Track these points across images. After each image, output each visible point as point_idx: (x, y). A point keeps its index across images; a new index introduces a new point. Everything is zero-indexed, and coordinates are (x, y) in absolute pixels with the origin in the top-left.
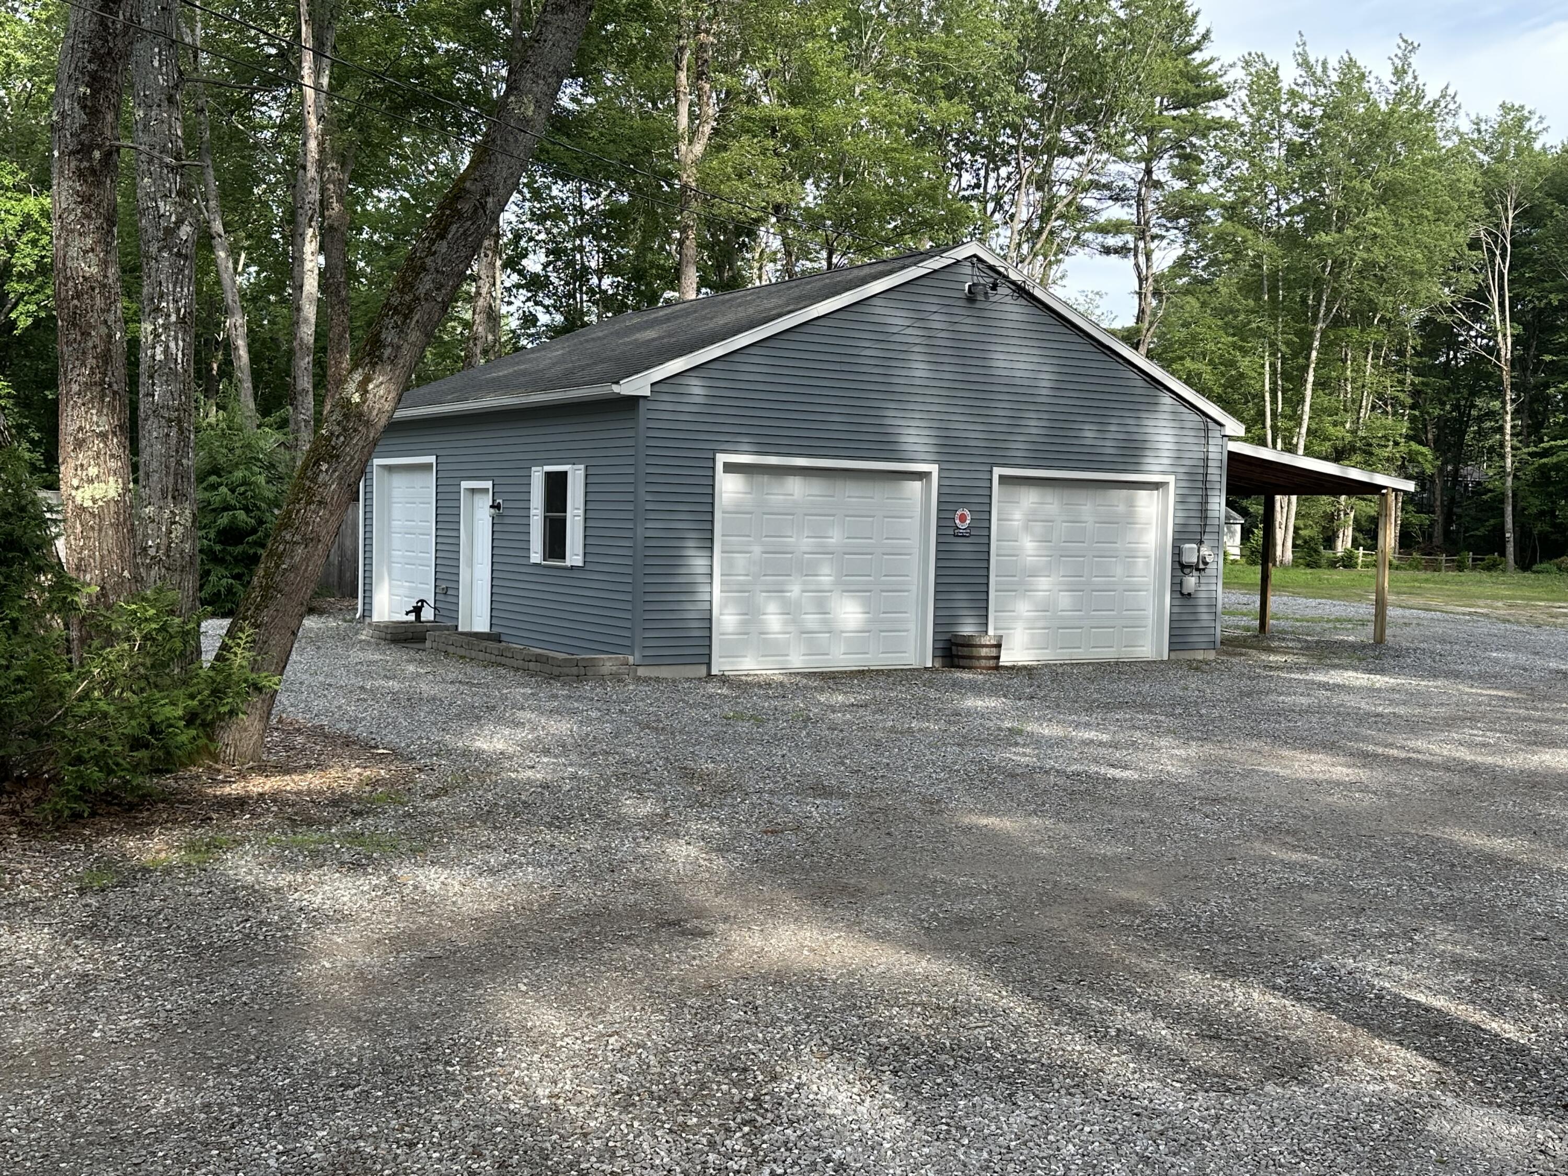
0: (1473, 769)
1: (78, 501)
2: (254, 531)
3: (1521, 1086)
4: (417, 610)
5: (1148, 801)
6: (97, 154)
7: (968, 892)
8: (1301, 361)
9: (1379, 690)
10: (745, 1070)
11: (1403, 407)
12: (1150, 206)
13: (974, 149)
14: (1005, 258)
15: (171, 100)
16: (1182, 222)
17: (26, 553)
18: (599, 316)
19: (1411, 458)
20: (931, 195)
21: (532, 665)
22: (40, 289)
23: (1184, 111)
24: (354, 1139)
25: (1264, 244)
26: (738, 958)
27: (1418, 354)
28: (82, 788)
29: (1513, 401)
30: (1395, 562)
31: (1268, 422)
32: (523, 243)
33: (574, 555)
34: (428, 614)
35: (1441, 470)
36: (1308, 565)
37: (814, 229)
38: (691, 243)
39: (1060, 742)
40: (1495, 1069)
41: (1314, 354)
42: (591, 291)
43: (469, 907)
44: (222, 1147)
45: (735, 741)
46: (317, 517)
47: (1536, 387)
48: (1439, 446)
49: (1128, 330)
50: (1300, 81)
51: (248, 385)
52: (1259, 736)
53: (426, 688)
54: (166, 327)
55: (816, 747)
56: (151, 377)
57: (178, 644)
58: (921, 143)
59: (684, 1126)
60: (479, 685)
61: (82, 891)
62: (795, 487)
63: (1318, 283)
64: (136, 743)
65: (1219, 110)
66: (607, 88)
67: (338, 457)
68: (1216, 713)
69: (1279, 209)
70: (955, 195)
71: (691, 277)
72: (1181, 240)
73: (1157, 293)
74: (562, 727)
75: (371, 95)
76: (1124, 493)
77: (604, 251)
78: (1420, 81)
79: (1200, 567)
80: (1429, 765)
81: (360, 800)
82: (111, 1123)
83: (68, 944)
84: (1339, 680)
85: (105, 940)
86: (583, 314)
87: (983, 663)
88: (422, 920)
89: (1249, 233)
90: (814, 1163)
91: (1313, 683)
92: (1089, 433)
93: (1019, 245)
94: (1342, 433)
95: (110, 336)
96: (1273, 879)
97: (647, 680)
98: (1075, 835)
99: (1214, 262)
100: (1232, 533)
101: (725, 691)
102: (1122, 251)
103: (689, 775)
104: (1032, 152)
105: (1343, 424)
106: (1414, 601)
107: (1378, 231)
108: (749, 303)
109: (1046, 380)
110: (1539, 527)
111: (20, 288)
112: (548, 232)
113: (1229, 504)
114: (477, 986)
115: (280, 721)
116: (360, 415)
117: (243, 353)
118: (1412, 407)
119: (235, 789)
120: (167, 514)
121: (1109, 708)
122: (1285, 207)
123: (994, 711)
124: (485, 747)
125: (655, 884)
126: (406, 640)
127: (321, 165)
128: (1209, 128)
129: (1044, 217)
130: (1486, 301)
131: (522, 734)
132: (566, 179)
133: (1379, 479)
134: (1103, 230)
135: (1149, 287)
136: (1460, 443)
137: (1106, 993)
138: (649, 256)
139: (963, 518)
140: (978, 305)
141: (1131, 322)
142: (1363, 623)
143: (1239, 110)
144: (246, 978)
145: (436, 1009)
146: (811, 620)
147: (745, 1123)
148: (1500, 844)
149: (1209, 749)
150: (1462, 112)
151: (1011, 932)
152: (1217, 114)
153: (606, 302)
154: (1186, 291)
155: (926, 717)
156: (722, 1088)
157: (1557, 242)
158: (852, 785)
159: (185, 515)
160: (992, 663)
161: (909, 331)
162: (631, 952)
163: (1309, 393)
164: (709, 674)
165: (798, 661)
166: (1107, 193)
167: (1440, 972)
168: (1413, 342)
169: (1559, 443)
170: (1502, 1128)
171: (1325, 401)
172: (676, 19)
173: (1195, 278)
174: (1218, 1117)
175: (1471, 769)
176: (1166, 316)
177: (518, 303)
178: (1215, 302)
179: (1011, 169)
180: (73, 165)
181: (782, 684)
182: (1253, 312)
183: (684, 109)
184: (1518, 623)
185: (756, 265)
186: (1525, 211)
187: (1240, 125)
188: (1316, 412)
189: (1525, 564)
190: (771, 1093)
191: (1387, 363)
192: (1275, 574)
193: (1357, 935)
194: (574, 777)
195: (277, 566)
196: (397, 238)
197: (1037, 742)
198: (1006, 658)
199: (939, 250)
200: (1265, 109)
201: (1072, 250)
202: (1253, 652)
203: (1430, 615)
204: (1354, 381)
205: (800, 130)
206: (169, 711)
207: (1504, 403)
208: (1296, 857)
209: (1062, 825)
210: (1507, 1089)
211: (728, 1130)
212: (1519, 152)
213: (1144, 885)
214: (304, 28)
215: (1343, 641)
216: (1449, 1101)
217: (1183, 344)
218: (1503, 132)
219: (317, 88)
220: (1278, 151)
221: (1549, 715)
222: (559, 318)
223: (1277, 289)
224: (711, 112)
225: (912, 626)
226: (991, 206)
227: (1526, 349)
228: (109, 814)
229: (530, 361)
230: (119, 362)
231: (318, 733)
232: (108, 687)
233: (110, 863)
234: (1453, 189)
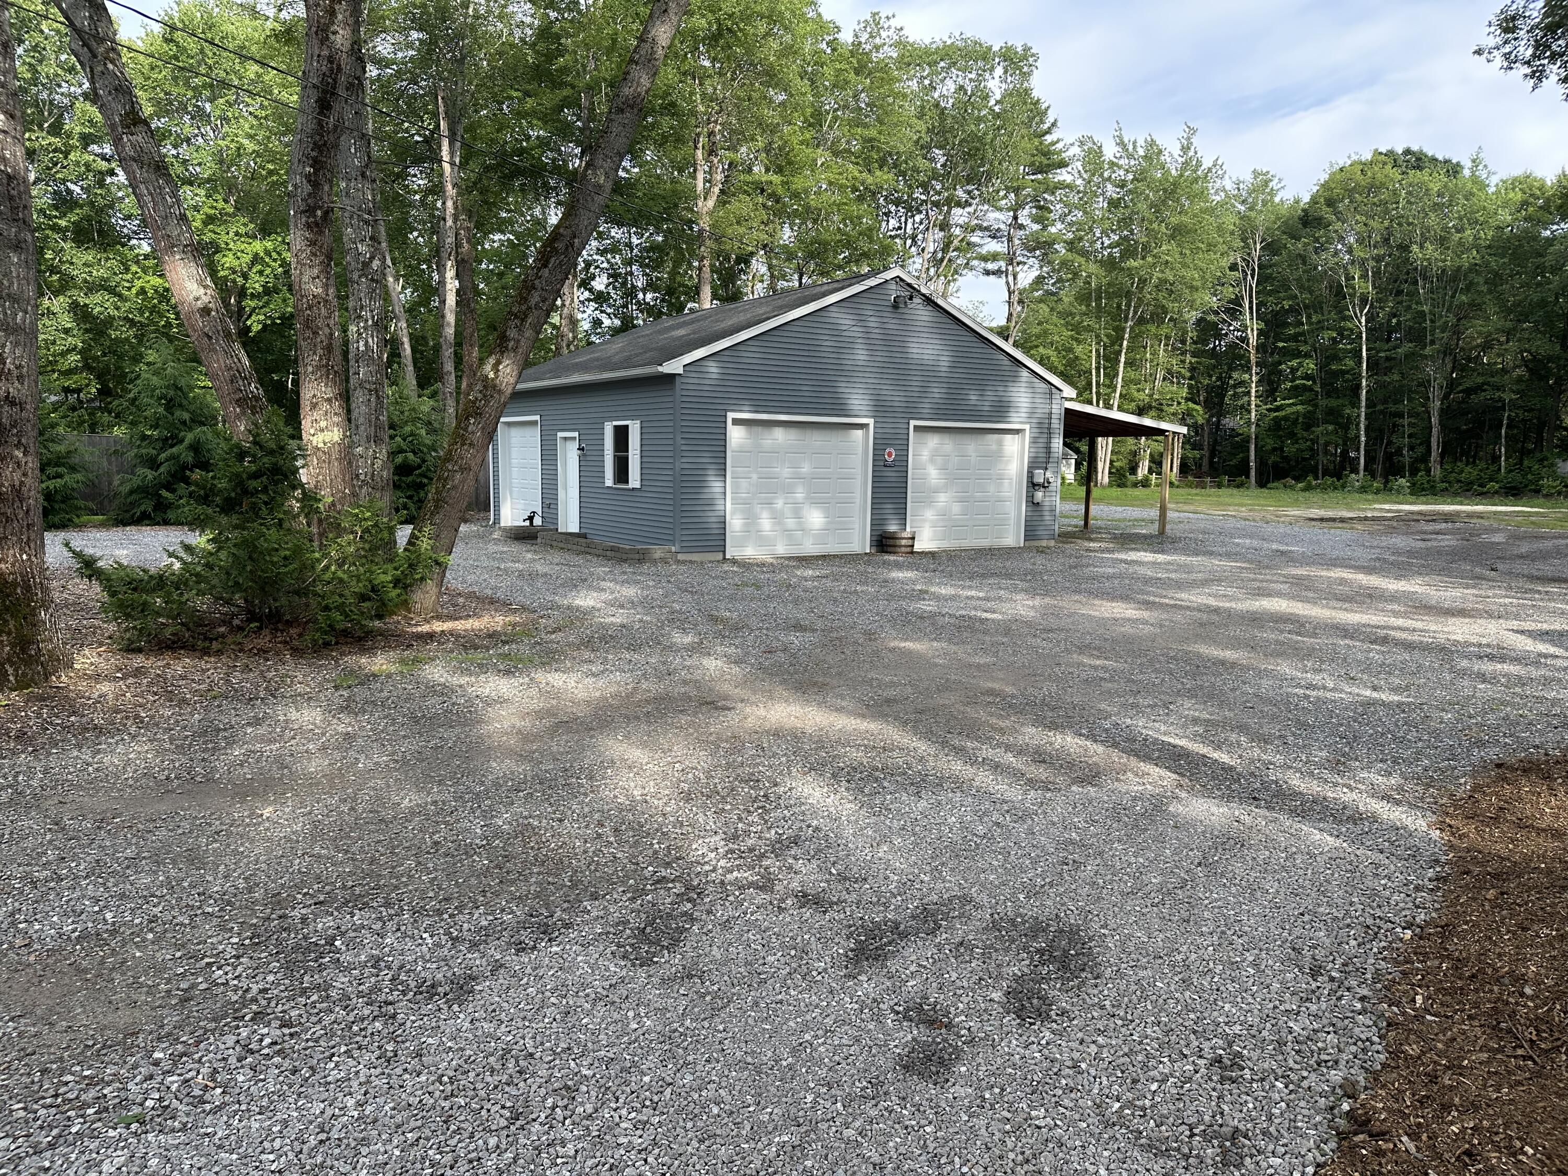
0: (1217, 611)
1: (315, 443)
2: (420, 467)
3: (1228, 788)
4: (531, 519)
5: (1007, 632)
6: (319, 213)
7: (892, 684)
8: (1117, 347)
9: (1159, 564)
10: (758, 781)
11: (1184, 378)
12: (1017, 242)
13: (897, 203)
14: (918, 278)
15: (363, 175)
16: (1038, 252)
17: (286, 477)
18: (644, 320)
19: (1189, 413)
20: (869, 233)
21: (608, 553)
22: (267, 304)
23: (1039, 176)
24: (526, 818)
25: (1093, 268)
26: (750, 722)
27: (1195, 343)
28: (330, 626)
29: (1257, 374)
30: (1176, 483)
31: (1094, 390)
32: (592, 270)
33: (634, 480)
34: (538, 521)
35: (1208, 421)
36: (1119, 486)
37: (789, 259)
38: (707, 270)
39: (953, 598)
40: (1213, 778)
41: (1125, 343)
42: (638, 302)
43: (581, 694)
44: (447, 823)
45: (742, 599)
46: (468, 454)
47: (1272, 364)
48: (1207, 405)
49: (1001, 327)
50: (1118, 155)
51: (411, 368)
52: (1080, 592)
53: (540, 568)
54: (365, 328)
55: (796, 602)
56: (357, 362)
57: (386, 535)
58: (861, 199)
59: (723, 810)
60: (574, 566)
61: (336, 688)
62: (779, 434)
63: (1128, 294)
64: (363, 598)
65: (1063, 176)
66: (647, 162)
67: (481, 414)
68: (1053, 579)
69: (1102, 243)
70: (884, 235)
71: (706, 292)
72: (1037, 266)
73: (1021, 302)
74: (630, 592)
75: (487, 169)
76: (996, 436)
77: (647, 275)
78: (1199, 155)
79: (1045, 486)
80: (1188, 608)
81: (505, 634)
82: (378, 812)
83: (334, 717)
84: (1134, 558)
85: (356, 715)
86: (632, 318)
87: (903, 549)
88: (554, 702)
89: (1082, 260)
90: (801, 828)
91: (1117, 559)
92: (973, 397)
93: (928, 269)
94: (1143, 397)
95: (331, 334)
96: (1084, 676)
97: (684, 562)
98: (960, 651)
99: (1060, 280)
100: (1069, 465)
101: (735, 569)
102: (997, 273)
103: (714, 620)
104: (936, 204)
105: (1144, 390)
106: (1186, 508)
107: (1169, 258)
108: (747, 310)
109: (945, 362)
110: (1273, 459)
111: (253, 304)
112: (608, 262)
113: (1065, 444)
114: (591, 737)
115: (447, 589)
116: (495, 386)
117: (407, 346)
118: (1190, 379)
119: (425, 628)
120: (371, 452)
121: (983, 576)
122: (1107, 242)
123: (910, 579)
124: (581, 603)
125: (696, 681)
126: (524, 538)
127: (456, 218)
128: (1056, 188)
129: (945, 249)
130: (1241, 306)
131: (605, 596)
132: (620, 224)
133: (1164, 426)
134: (985, 259)
135: (1015, 298)
136: (1222, 403)
137: (978, 739)
138: (678, 279)
139: (890, 455)
140: (900, 311)
141: (1003, 322)
142: (1152, 522)
143: (1077, 175)
144: (450, 735)
145: (567, 749)
146: (791, 523)
147: (759, 808)
148: (1229, 655)
149: (1047, 600)
150: (1227, 177)
151: (920, 706)
152: (1061, 178)
153: (649, 310)
154: (1041, 300)
155: (866, 583)
156: (745, 790)
157: (1289, 266)
158: (819, 625)
159: (383, 454)
160: (909, 549)
161: (855, 329)
162: (684, 719)
163: (1121, 369)
164: (724, 558)
165: (782, 549)
166: (988, 233)
167: (1185, 726)
168: (1192, 334)
169: (1287, 402)
170: (1214, 809)
171: (1132, 375)
172: (693, 113)
173: (1047, 291)
174: (1042, 803)
175: (1215, 610)
176: (1026, 318)
177: (589, 312)
178: (1060, 308)
179: (922, 216)
180: (304, 220)
181: (772, 564)
182: (1085, 314)
183: (700, 176)
184: (1254, 520)
185: (750, 284)
186: (1268, 244)
187: (1077, 186)
188: (1127, 383)
189: (1262, 483)
190: (775, 793)
191: (1174, 349)
192: (1095, 492)
193: (1134, 706)
194: (641, 621)
195: (444, 486)
196: (505, 267)
197: (937, 598)
198: (918, 547)
199: (874, 273)
200: (1094, 175)
201: (964, 272)
202: (1079, 541)
203: (1196, 516)
204: (1151, 361)
205: (780, 191)
206: (383, 578)
207: (1251, 375)
208: (1098, 662)
209: (952, 646)
210: (1219, 789)
211: (749, 812)
212: (1265, 203)
213: (1003, 679)
214: (442, 123)
215: (1137, 534)
216: (1184, 795)
217: (1038, 337)
218: (1253, 191)
219: (452, 164)
220: (1102, 203)
221: (1268, 577)
222: (617, 322)
223: (1101, 298)
224: (719, 178)
225: (857, 526)
226: (909, 242)
227: (1267, 338)
228: (347, 643)
229: (601, 350)
230: (337, 352)
231: (471, 596)
232: (340, 564)
233: (352, 672)
234: (1220, 229)
